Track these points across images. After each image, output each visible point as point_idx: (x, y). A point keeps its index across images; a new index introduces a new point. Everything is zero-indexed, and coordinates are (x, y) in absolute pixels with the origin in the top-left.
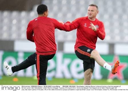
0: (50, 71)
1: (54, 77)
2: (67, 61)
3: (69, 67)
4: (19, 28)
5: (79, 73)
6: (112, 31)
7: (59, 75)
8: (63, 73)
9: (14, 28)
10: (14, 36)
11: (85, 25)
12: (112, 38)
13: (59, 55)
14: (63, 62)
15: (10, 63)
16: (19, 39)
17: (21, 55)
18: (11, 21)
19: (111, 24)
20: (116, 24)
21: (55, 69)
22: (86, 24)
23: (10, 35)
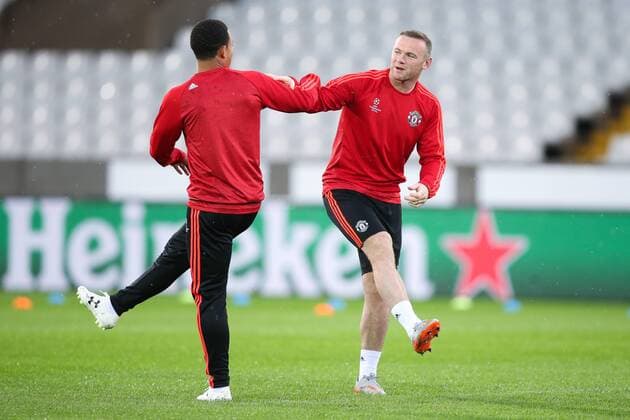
0: (241, 272)
1: (256, 295)
2: (304, 233)
3: (310, 253)
4: (125, 115)
5: (349, 276)
6: (466, 120)
7: (275, 285)
8: (289, 277)
9: (107, 115)
10: (107, 145)
11: (372, 104)
12: (470, 144)
13: (272, 212)
14: (288, 238)
15: (93, 245)
16: (126, 155)
17: (133, 213)
18: (94, 88)
19: (465, 94)
20: (483, 93)
21: (258, 265)
22: (377, 101)
23: (92, 139)
